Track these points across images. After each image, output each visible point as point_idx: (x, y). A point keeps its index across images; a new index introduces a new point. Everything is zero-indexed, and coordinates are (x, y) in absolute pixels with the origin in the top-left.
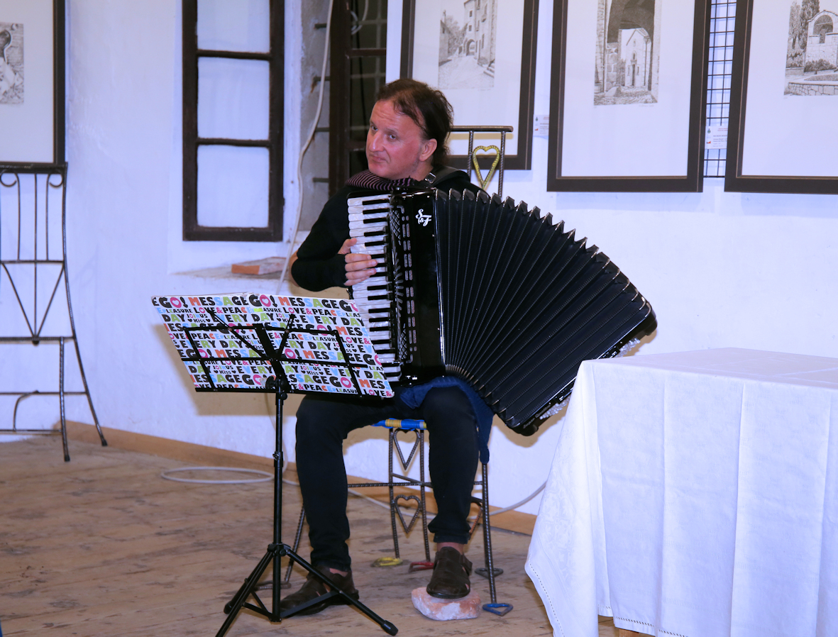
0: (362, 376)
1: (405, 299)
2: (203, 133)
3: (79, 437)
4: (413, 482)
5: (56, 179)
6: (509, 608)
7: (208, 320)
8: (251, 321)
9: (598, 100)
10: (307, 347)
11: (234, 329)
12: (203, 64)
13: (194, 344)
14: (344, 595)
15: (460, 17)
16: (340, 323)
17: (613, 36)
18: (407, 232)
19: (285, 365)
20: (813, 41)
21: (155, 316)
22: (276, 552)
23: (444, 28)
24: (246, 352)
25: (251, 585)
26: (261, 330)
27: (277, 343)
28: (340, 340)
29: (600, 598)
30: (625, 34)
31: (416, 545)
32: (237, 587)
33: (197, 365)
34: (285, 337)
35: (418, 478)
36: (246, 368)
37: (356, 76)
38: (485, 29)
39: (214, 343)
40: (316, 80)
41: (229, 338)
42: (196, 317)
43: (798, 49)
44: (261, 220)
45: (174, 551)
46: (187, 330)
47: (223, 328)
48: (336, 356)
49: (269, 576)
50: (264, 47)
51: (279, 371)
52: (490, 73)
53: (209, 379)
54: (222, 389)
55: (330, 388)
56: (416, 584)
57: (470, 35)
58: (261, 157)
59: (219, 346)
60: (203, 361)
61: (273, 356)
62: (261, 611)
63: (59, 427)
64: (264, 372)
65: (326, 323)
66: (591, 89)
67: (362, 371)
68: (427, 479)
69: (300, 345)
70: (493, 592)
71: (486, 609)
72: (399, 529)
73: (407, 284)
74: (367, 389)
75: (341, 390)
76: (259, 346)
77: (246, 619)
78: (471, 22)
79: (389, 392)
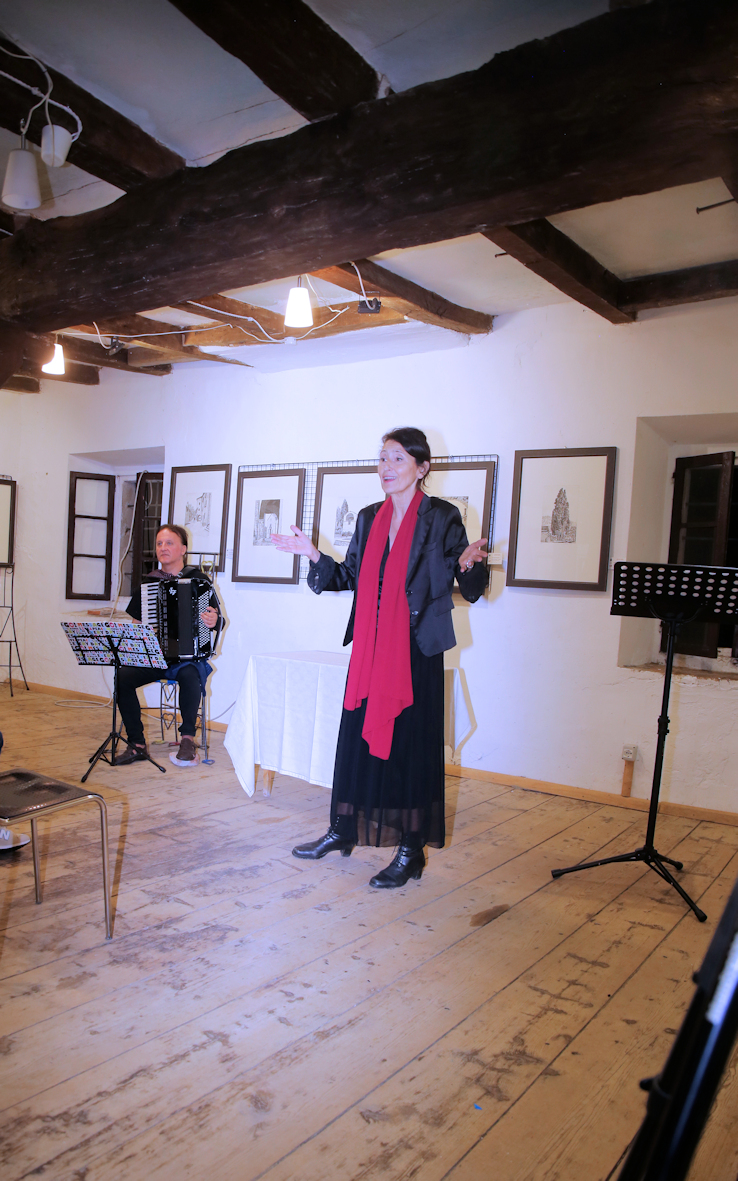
0: (153, 659)
1: (163, 626)
2: (76, 551)
3: (17, 686)
4: (171, 708)
5: (10, 570)
6: (213, 762)
7: (86, 633)
8: (105, 634)
9: (255, 544)
10: (129, 646)
11: (97, 637)
12: (77, 521)
13: (79, 644)
14: (143, 756)
15: (195, 505)
16: (145, 636)
17: (262, 516)
18: (165, 598)
19: (119, 654)
20: (346, 523)
21: (61, 631)
22: (114, 736)
23: (187, 509)
24: (102, 647)
25: (101, 750)
26: (109, 638)
27: (116, 644)
28: (145, 643)
29: (255, 758)
30: (267, 516)
31: (172, 735)
32: (95, 752)
33: (79, 653)
34: (120, 641)
35: (173, 705)
36: (101, 654)
37: (146, 529)
38: (206, 510)
39: (87, 644)
40: (128, 530)
41: (95, 641)
42: (80, 631)
43: (339, 526)
44: (101, 591)
45: (64, 736)
46: (75, 637)
47: (92, 637)
48: (143, 650)
49: (109, 747)
50: (105, 514)
51: (116, 656)
52: (207, 530)
53: (85, 659)
54: (90, 664)
55: (139, 664)
56: (171, 751)
57: (199, 513)
58: (102, 563)
59: (90, 645)
60: (82, 651)
61: (114, 650)
62: (107, 761)
63: (8, 681)
64: (110, 656)
65: (139, 635)
66: (252, 539)
67: (154, 657)
68: (178, 706)
69: (126, 645)
70: (207, 755)
71: (204, 762)
72: (165, 728)
73: (164, 620)
74: (155, 665)
75: (143, 665)
76: (108, 645)
77: (101, 764)
78: (199, 507)
79: (165, 666)
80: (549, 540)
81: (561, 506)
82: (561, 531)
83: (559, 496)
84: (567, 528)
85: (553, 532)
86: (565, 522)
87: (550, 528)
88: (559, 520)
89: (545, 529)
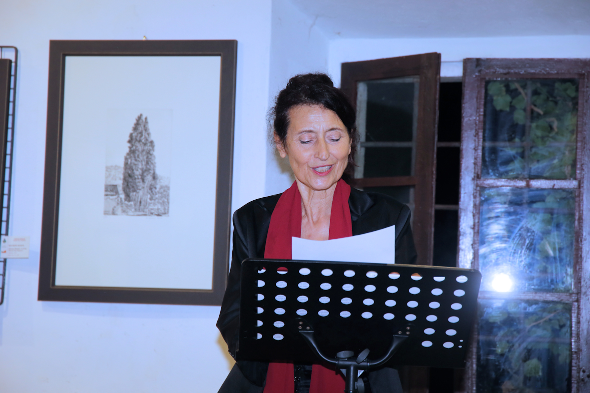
80: (119, 210)
81: (140, 147)
82: (142, 193)
83: (135, 129)
84: (152, 188)
85: (128, 196)
86: (149, 178)
87: (120, 189)
88: (138, 173)
89: (111, 189)
